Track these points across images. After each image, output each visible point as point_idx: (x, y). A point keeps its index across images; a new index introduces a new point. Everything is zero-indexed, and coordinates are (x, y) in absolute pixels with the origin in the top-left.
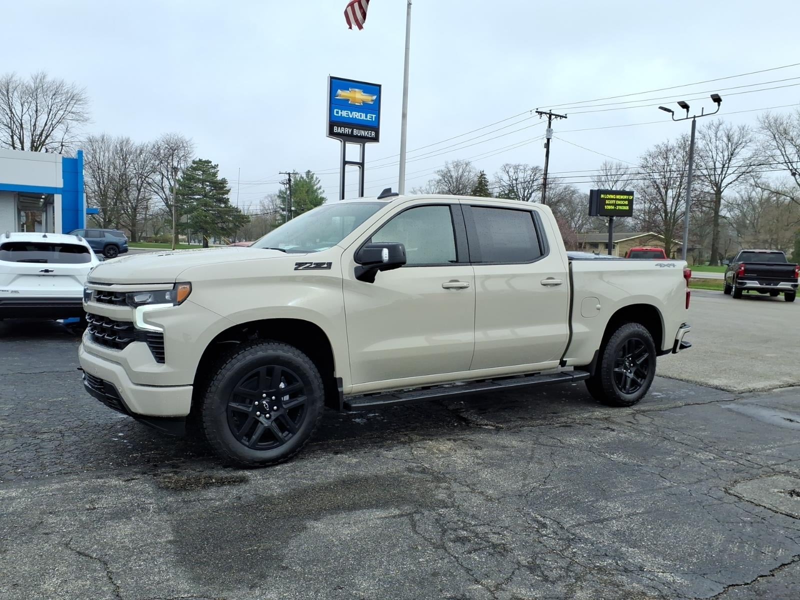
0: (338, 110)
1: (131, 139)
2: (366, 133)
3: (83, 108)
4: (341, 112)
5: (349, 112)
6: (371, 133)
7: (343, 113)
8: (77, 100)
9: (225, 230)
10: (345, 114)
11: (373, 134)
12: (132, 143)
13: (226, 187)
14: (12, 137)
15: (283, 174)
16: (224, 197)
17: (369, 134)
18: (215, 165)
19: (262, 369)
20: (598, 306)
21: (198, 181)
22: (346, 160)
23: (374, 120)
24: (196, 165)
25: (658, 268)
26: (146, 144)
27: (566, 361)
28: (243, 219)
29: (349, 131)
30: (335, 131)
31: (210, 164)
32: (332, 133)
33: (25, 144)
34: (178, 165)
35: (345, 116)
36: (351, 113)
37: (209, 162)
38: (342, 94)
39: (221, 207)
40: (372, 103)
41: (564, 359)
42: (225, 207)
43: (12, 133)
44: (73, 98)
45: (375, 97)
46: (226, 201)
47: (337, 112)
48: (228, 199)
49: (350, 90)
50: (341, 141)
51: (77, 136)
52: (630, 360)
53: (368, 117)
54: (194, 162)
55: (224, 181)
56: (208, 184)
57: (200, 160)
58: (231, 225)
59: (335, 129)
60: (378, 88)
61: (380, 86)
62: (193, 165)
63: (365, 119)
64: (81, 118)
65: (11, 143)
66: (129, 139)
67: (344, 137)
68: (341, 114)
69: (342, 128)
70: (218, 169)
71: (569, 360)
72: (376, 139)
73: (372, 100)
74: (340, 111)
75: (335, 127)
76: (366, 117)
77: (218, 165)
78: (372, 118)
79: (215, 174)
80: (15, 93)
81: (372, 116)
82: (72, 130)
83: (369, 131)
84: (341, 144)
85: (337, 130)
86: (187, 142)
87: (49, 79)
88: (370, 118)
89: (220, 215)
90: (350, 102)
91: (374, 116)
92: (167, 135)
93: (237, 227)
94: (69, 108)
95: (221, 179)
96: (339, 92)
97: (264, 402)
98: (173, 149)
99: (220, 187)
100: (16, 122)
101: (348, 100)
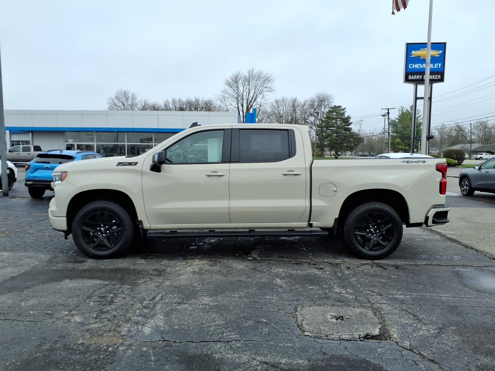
0: (412, 64)
1: (297, 98)
2: (434, 77)
3: (271, 84)
4: (415, 65)
5: (421, 65)
6: (438, 76)
7: (415, 66)
8: (269, 80)
9: (349, 147)
10: (417, 66)
11: (439, 77)
12: (298, 100)
13: (349, 121)
14: (238, 104)
15: (384, 110)
16: (348, 127)
17: (436, 77)
18: (344, 108)
19: (98, 213)
20: (335, 189)
21: (333, 119)
22: (418, 96)
23: (440, 67)
24: (332, 109)
25: (405, 164)
26: (307, 100)
27: (312, 224)
28: (360, 140)
29: (420, 77)
30: (409, 79)
31: (341, 108)
32: (407, 80)
33: (244, 107)
34: (324, 110)
35: (417, 67)
36: (422, 65)
37: (340, 107)
38: (415, 53)
39: (347, 134)
40: (439, 56)
41: (310, 223)
42: (349, 133)
43: (238, 101)
44: (267, 79)
45: (440, 52)
46: (349, 130)
47: (412, 66)
48: (351, 128)
49: (421, 49)
50: (414, 85)
51: (268, 100)
52: (375, 228)
53: (435, 66)
54: (331, 108)
55: (349, 118)
56: (339, 120)
57: (335, 106)
58: (352, 144)
59: (409, 77)
60: (444, 45)
61: (445, 43)
62: (330, 109)
63: (432, 67)
64: (271, 90)
65: (237, 107)
66: (296, 98)
67: (416, 81)
68: (414, 67)
69: (415, 76)
70: (345, 110)
71: (315, 224)
72: (442, 80)
73: (439, 54)
74: (413, 65)
75: (409, 76)
76: (434, 66)
77: (345, 108)
78: (438, 66)
79: (343, 114)
80: (240, 81)
81: (439, 65)
82: (266, 97)
83: (436, 75)
84: (414, 87)
85: (410, 77)
86: (329, 97)
87: (255, 71)
88: (436, 66)
89: (346, 138)
90: (421, 58)
91: (440, 64)
92: (319, 93)
93: (356, 145)
94: (265, 85)
95: (347, 116)
96: (413, 52)
97: (102, 229)
98: (322, 101)
99: (346, 121)
100: (240, 96)
101: (420, 57)
